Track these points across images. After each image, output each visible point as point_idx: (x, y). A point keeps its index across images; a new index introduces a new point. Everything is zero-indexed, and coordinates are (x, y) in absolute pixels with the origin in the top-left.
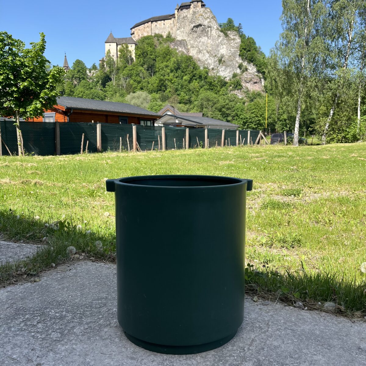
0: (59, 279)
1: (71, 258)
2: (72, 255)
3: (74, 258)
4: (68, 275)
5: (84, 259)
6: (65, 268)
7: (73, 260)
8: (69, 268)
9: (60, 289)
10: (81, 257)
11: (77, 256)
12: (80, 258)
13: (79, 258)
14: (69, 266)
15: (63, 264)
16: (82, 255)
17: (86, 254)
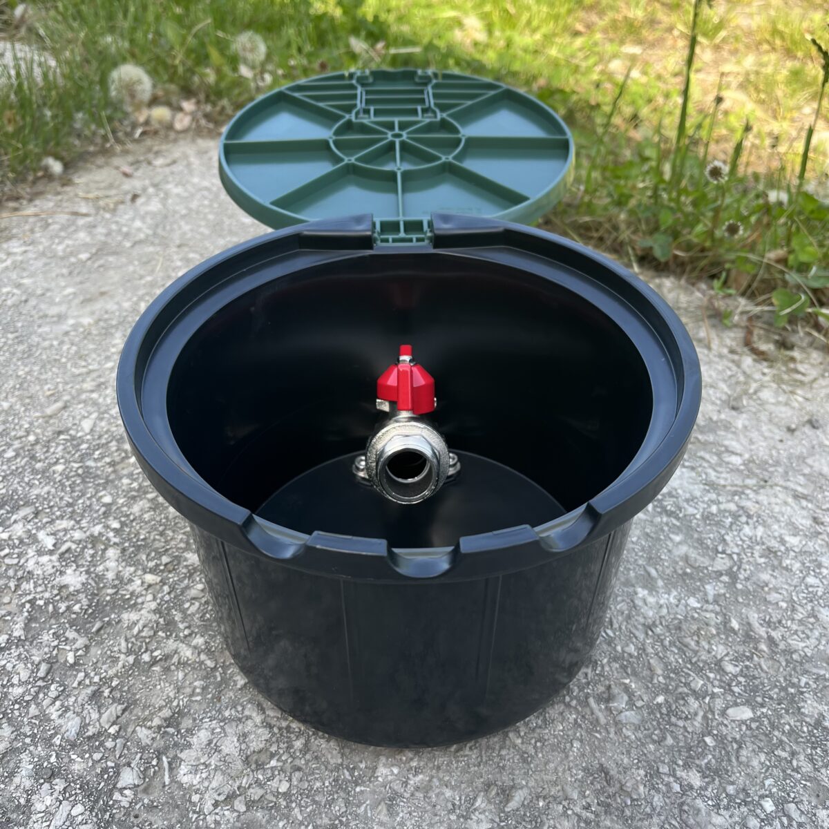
0: (84, 256)
1: (134, 126)
2: (138, 107)
3: (147, 123)
4: (127, 235)
5: (197, 132)
6: (111, 186)
7: (143, 133)
8: (128, 185)
9: (87, 335)
10: (182, 122)
11: (161, 113)
12: (178, 126)
13: (170, 127)
14: (127, 169)
15: (100, 160)
16: (180, 109)
17: (198, 103)
